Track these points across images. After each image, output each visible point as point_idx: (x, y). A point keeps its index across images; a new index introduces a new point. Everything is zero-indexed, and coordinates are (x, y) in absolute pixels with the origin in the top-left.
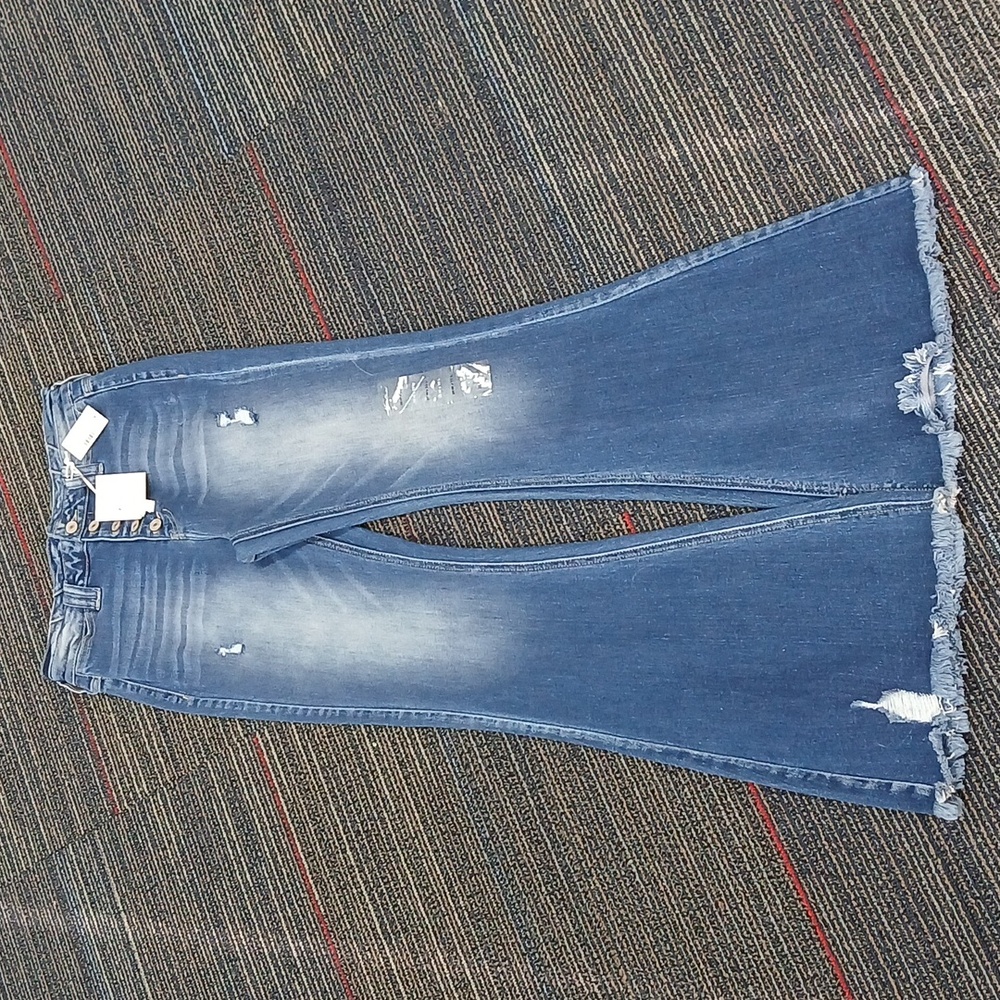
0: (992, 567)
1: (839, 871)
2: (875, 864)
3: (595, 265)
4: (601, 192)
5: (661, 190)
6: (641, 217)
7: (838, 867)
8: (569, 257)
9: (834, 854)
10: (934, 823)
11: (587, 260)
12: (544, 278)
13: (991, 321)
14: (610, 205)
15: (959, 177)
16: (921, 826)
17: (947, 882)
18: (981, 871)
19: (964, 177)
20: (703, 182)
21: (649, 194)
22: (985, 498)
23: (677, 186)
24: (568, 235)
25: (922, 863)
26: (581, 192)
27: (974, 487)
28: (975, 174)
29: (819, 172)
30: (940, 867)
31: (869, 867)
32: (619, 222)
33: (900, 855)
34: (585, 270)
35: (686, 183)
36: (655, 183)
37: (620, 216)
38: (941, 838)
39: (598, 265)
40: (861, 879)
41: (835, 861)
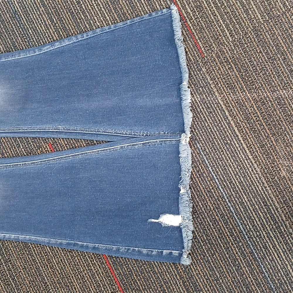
0: (202, 165)
1: (141, 288)
2: (156, 284)
3: (35, 37)
4: (37, 6)
5: (64, 7)
6: (55, 18)
7: (140, 286)
8: (22, 33)
9: (139, 281)
10: (179, 266)
11: (31, 35)
12: (11, 42)
13: (202, 69)
14: (41, 12)
15: (189, 11)
16: (174, 268)
17: (184, 289)
18: (198, 284)
19: (191, 11)
20: (83, 5)
21: (59, 8)
22: (199, 138)
23: (71, 6)
24: (22, 23)
25: (174, 282)
26: (28, 6)
27: (195, 134)
28: (196, 10)
29: (132, 5)
30: (181, 283)
31: (153, 285)
32: (45, 19)
33: (166, 280)
34: (30, 39)
35: (75, 5)
36: (61, 4)
37: (46, 17)
38: (182, 272)
39: (36, 37)
40: (150, 290)
41: (139, 284)
